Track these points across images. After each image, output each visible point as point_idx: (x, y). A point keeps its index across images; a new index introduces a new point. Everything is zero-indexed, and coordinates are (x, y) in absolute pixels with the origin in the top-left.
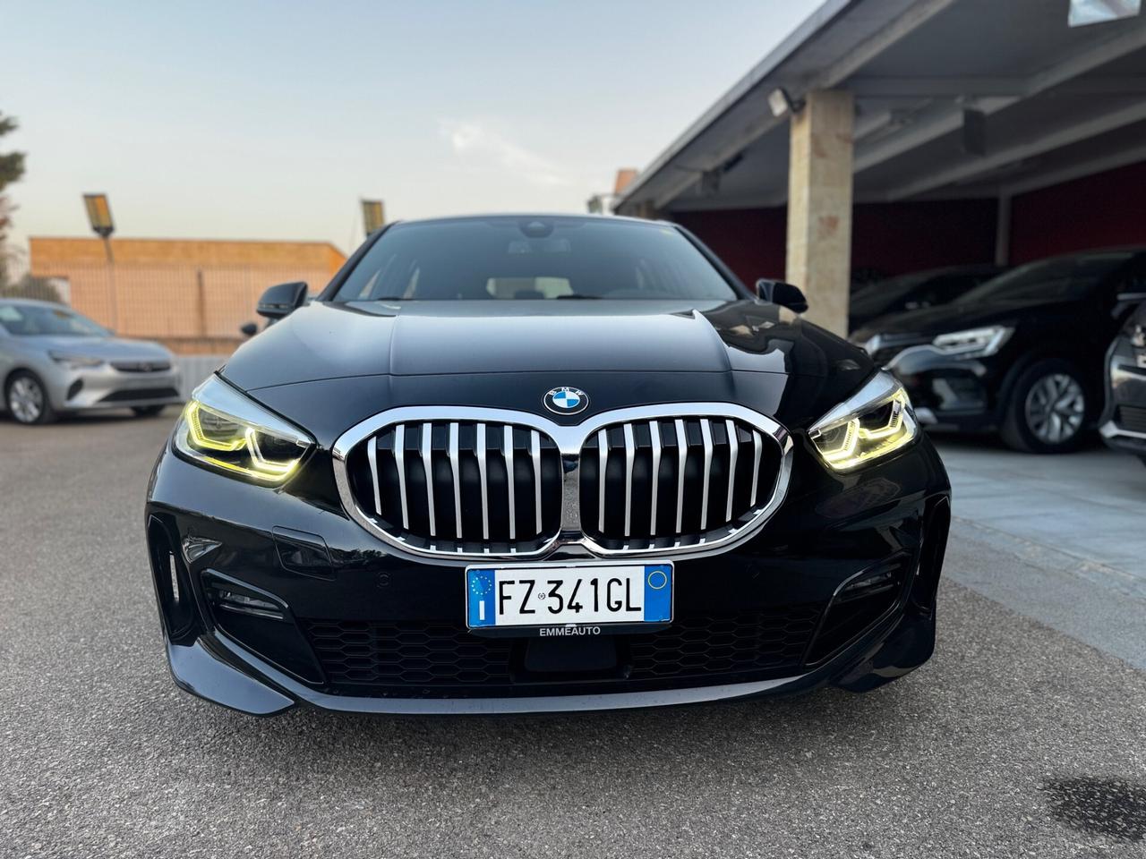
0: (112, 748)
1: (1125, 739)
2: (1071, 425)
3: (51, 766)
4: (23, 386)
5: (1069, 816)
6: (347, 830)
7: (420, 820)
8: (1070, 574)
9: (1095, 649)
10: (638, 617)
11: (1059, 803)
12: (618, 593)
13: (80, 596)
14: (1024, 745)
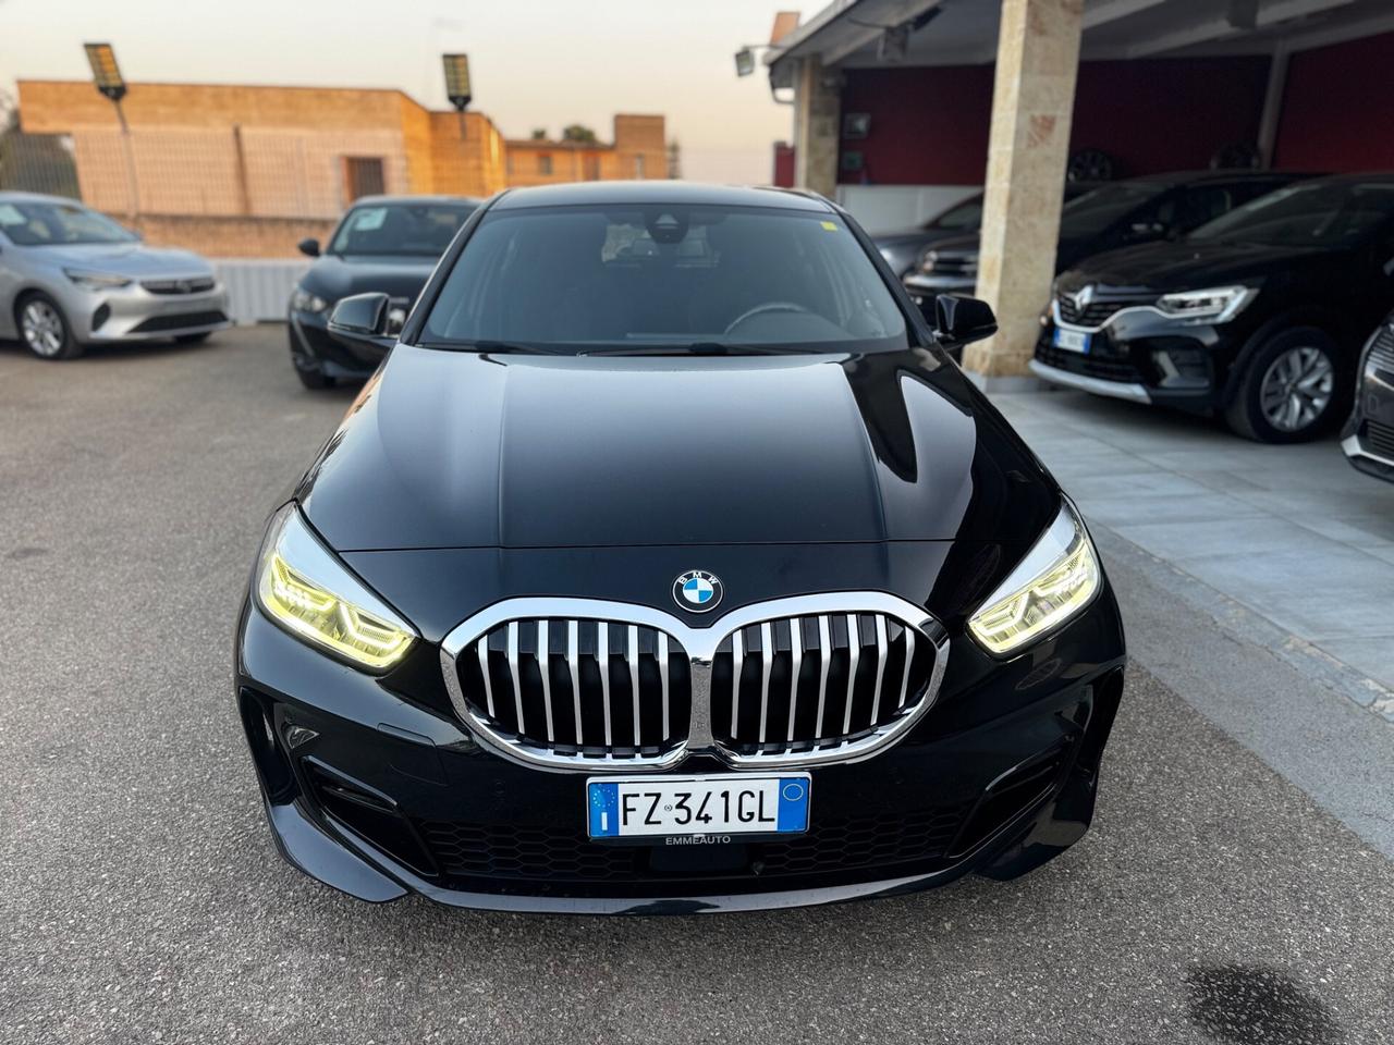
0: (217, 900)
1: (1285, 912)
2: (1314, 408)
3: (156, 925)
4: (37, 312)
5: (1207, 1019)
6: (468, 1020)
7: (543, 1009)
8: (1272, 653)
9: (1278, 775)
10: (772, 827)
11: (1200, 1000)
12: (751, 805)
13: (152, 665)
14: (1176, 918)
